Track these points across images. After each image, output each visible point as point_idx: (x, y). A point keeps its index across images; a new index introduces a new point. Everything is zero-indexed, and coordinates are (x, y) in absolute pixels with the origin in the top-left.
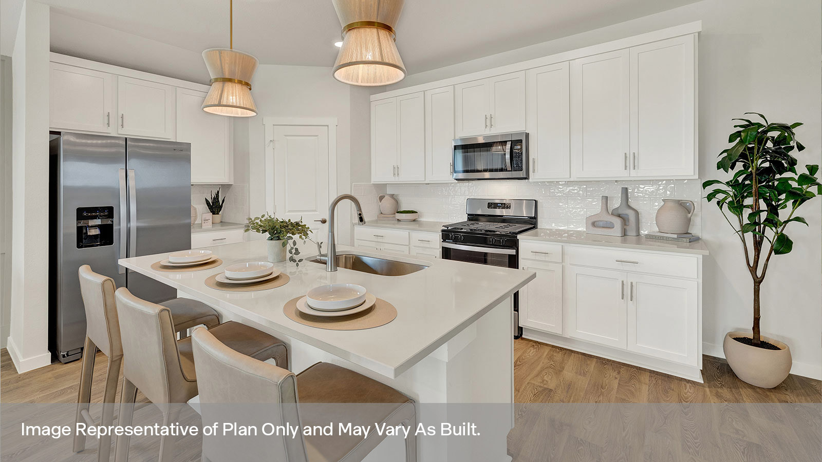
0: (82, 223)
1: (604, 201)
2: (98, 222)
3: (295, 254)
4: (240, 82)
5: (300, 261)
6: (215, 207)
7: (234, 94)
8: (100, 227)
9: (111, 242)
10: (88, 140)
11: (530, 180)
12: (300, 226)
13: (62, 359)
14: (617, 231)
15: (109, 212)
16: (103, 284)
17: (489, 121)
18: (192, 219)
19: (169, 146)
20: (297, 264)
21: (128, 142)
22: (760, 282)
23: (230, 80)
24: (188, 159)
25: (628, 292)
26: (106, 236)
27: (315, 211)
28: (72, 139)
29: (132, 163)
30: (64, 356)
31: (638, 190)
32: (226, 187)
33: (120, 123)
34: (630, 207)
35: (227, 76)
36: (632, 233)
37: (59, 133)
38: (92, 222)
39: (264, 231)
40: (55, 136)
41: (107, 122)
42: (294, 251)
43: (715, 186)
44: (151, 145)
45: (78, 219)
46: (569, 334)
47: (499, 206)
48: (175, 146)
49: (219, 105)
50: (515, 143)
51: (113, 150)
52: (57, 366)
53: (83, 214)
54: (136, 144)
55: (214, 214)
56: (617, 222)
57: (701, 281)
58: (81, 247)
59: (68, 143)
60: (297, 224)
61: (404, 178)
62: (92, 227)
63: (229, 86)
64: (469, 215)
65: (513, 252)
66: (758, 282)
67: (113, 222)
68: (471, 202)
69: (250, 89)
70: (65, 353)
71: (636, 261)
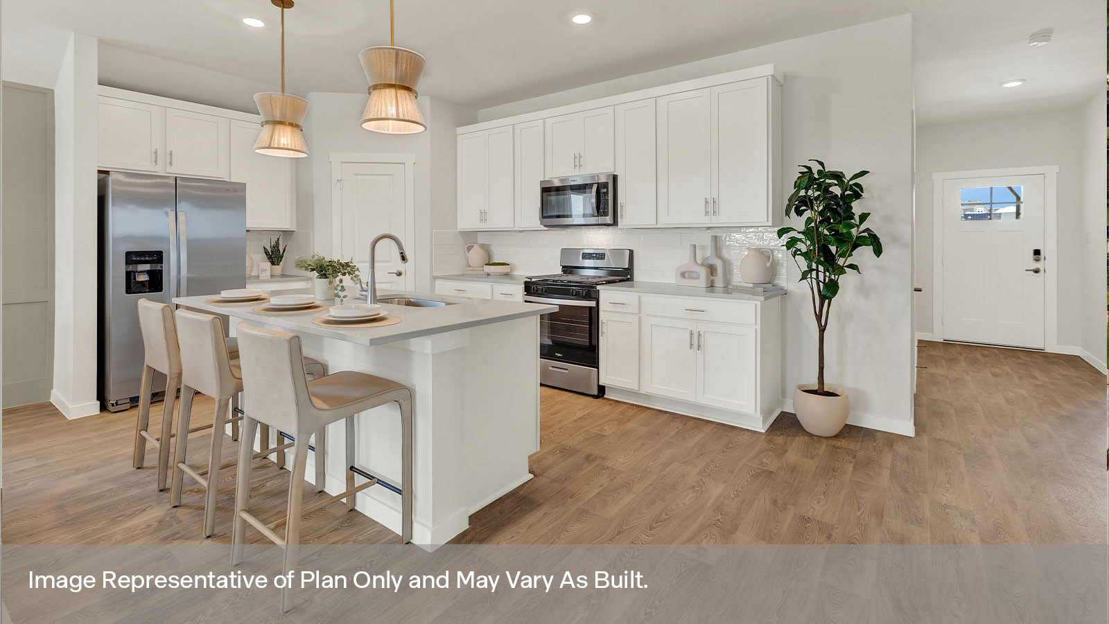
0: (131, 268)
1: (692, 249)
2: (147, 267)
3: (340, 290)
4: (291, 125)
5: (345, 297)
6: (274, 256)
7: (285, 137)
8: (149, 272)
9: (161, 290)
10: (137, 179)
11: (619, 227)
12: (349, 266)
13: (111, 408)
14: (702, 283)
15: (157, 257)
16: (163, 309)
17: (578, 160)
18: (248, 269)
19: (222, 186)
20: (342, 300)
21: (178, 182)
22: (824, 329)
23: (281, 123)
24: (242, 202)
25: (696, 342)
26: (155, 283)
27: (389, 261)
28: (122, 178)
29: (182, 206)
30: (113, 405)
31: (730, 238)
32: (287, 233)
33: (168, 161)
34: (720, 257)
35: (278, 119)
36: (719, 283)
37: (107, 173)
38: (141, 267)
39: (313, 270)
40: (103, 176)
41: (154, 160)
42: (339, 288)
43: (792, 234)
44: (203, 184)
45: (127, 263)
46: (645, 390)
47: (594, 257)
48: (229, 186)
49: (269, 147)
50: (601, 187)
51: (162, 191)
52: (106, 414)
53: (133, 258)
54: (187, 184)
55: (273, 263)
56: (703, 272)
57: (758, 327)
58: (130, 293)
59: (117, 182)
60: (347, 265)
61: (492, 225)
62: (140, 272)
63: (279, 128)
64: (563, 267)
65: (592, 304)
66: (822, 330)
67: (162, 267)
68: (565, 252)
69: (302, 131)
70: (114, 402)
71: (703, 309)
